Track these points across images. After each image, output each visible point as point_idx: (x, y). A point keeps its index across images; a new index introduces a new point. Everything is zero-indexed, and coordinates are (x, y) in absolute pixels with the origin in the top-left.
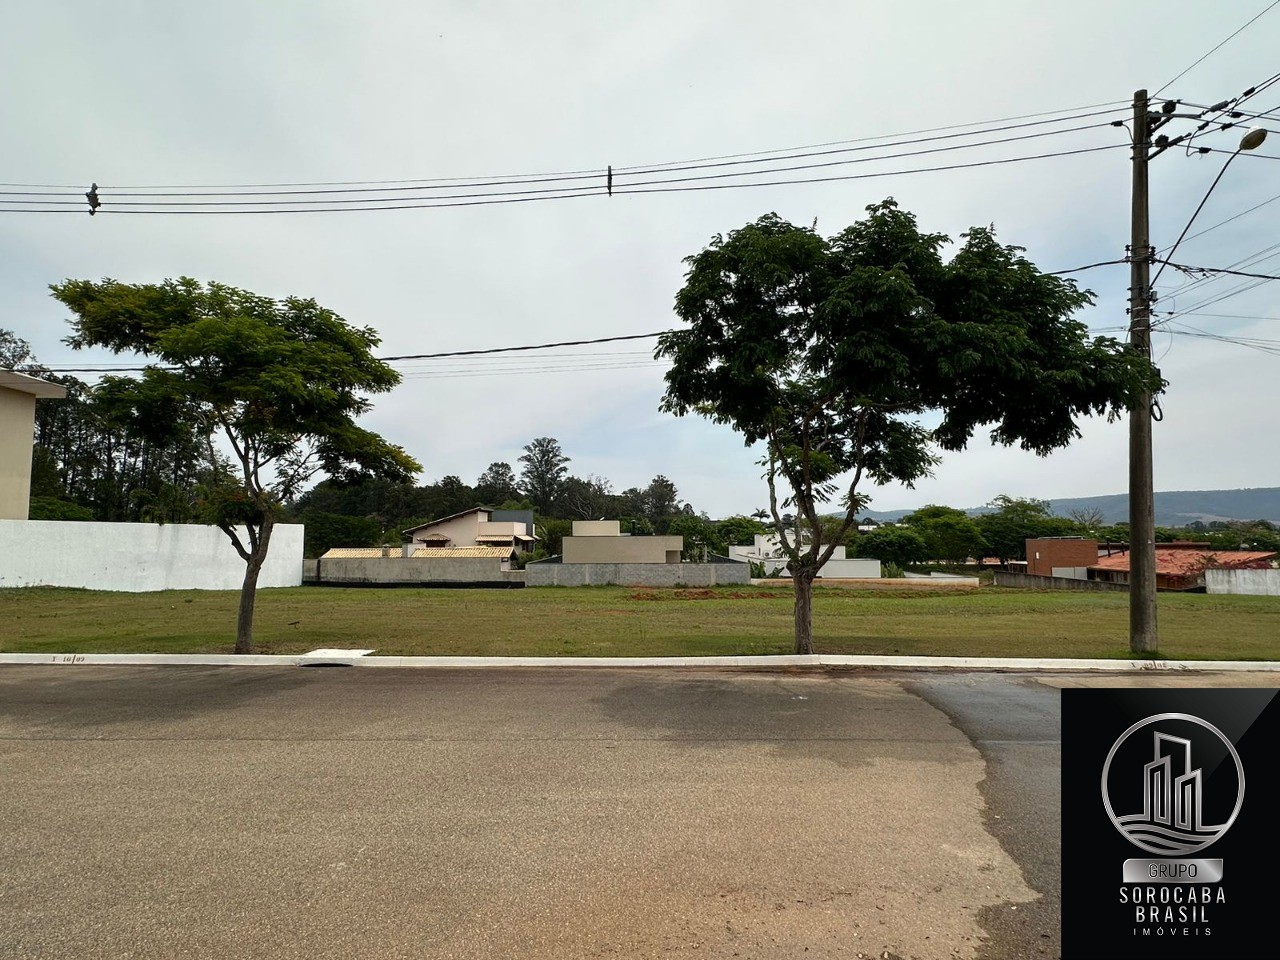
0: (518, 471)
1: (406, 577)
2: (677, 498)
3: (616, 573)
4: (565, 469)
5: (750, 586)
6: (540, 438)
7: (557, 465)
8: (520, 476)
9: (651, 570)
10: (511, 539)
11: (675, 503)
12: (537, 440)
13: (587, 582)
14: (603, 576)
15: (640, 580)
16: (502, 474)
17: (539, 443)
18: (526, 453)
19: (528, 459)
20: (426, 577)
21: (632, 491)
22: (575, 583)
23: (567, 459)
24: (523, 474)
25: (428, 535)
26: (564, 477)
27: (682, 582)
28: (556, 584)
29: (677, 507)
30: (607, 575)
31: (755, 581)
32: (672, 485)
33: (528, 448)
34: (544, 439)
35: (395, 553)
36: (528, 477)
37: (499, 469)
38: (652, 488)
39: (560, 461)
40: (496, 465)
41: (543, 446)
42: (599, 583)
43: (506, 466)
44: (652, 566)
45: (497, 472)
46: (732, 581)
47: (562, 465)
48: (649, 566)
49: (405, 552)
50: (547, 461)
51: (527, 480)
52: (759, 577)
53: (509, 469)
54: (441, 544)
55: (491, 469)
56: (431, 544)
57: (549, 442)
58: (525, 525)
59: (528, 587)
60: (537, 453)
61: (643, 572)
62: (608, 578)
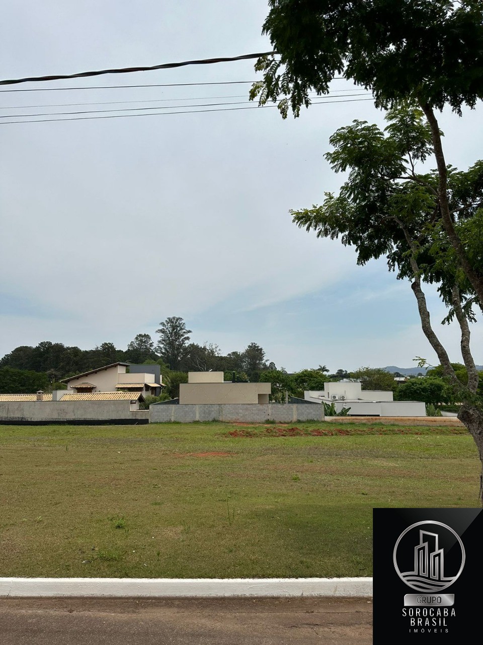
0: (156, 340)
1: (55, 416)
2: (265, 358)
3: (220, 411)
4: (188, 338)
5: (324, 422)
6: (171, 317)
7: (182, 335)
8: (157, 343)
9: (247, 409)
10: (142, 386)
11: (263, 361)
12: (169, 318)
13: (197, 418)
14: (210, 414)
15: (239, 417)
16: (145, 342)
17: (170, 321)
18: (161, 327)
19: (162, 331)
20: (71, 417)
21: (234, 353)
22: (188, 419)
23: (189, 332)
24: (159, 342)
25: (79, 384)
26: (187, 343)
27: (271, 418)
28: (173, 420)
29: (264, 365)
30: (213, 413)
31: (328, 418)
32: (261, 349)
33: (163, 324)
34: (174, 318)
35: (47, 397)
36: (163, 344)
37: (143, 339)
38: (247, 351)
39: (184, 332)
40: (140, 335)
41: (172, 322)
42: (207, 420)
43: (147, 336)
44: (248, 406)
45: (141, 341)
46: (310, 418)
47: (186, 336)
48: (245, 406)
49: (55, 396)
50: (175, 333)
51: (162, 346)
52: (331, 415)
53: (150, 338)
54: (89, 390)
55: (137, 338)
56: (80, 390)
57: (177, 320)
58: (154, 375)
59: (151, 423)
60: (169, 327)
61: (241, 411)
62: (214, 415)
